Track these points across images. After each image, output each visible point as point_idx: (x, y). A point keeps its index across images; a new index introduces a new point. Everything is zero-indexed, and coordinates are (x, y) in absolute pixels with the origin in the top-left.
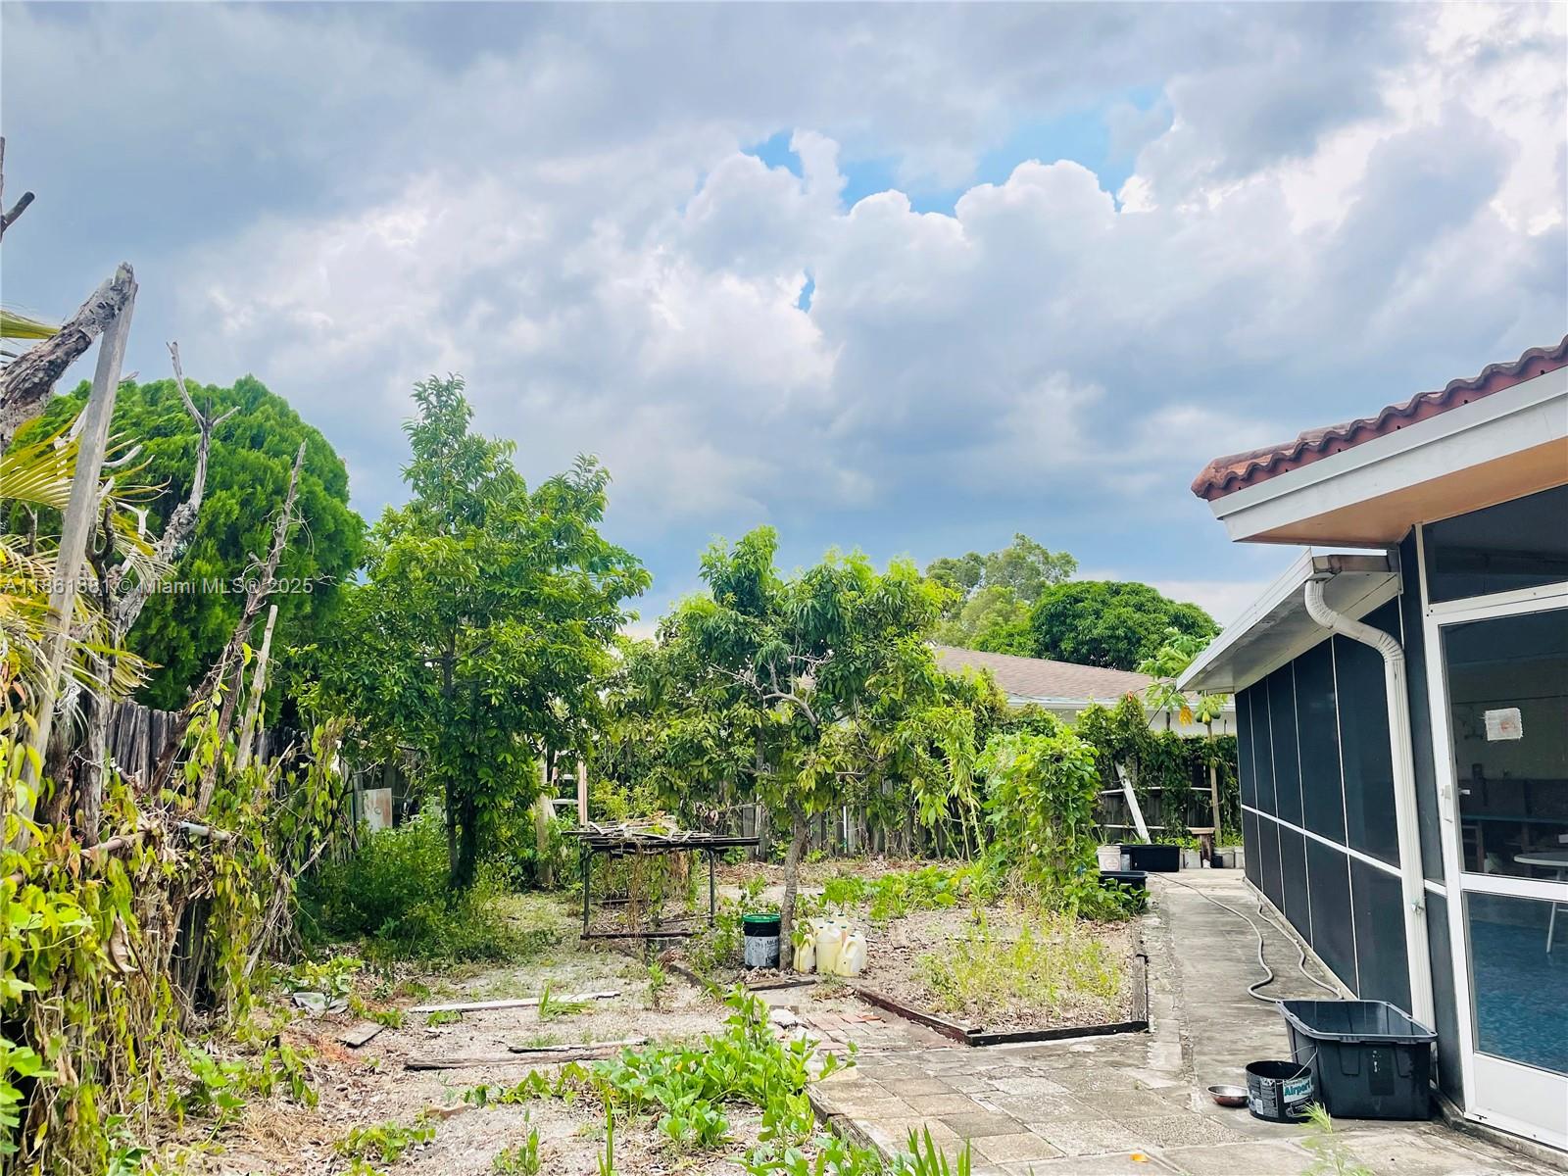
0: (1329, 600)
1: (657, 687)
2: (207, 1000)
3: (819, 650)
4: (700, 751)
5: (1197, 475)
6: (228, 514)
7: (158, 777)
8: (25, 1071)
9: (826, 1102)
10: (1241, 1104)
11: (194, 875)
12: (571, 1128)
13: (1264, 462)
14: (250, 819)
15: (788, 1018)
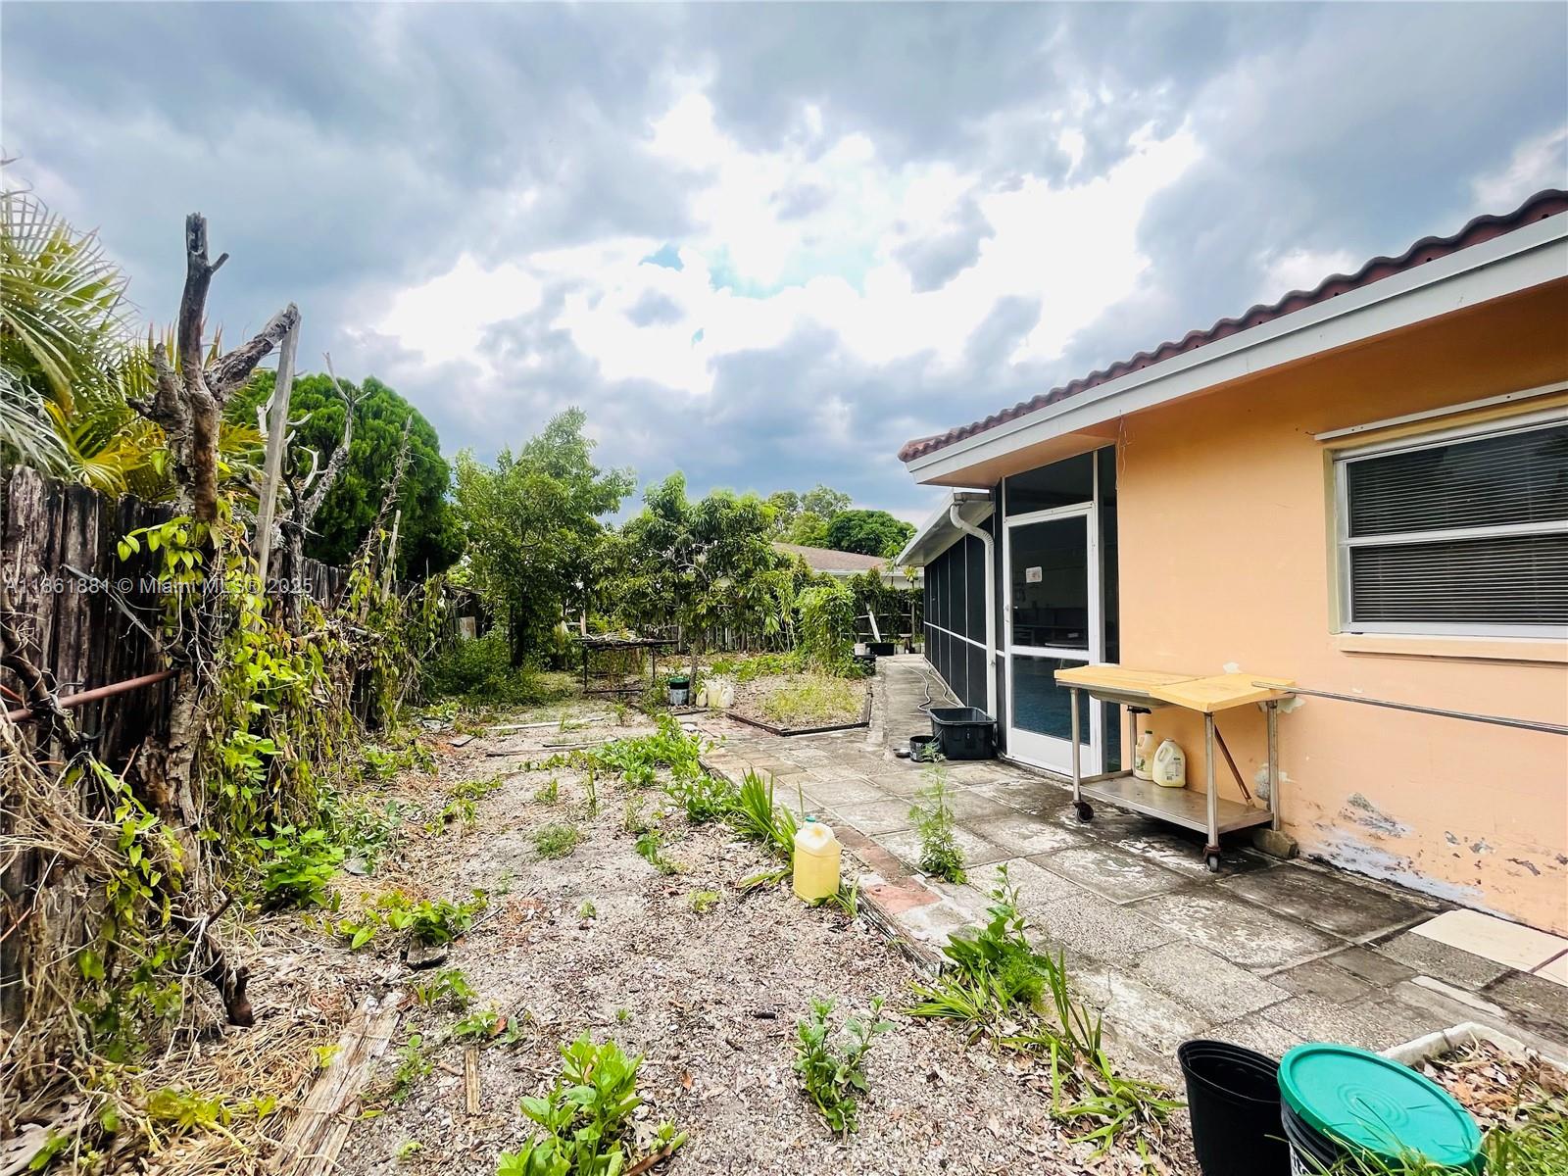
0: (962, 516)
1: (621, 561)
2: (373, 724)
3: (709, 541)
4: (645, 595)
5: (899, 450)
6: (364, 453)
7: (335, 603)
8: (264, 751)
9: (707, 763)
10: (907, 756)
11: (360, 656)
12: (574, 780)
13: (932, 443)
14: (391, 628)
15: (691, 727)
